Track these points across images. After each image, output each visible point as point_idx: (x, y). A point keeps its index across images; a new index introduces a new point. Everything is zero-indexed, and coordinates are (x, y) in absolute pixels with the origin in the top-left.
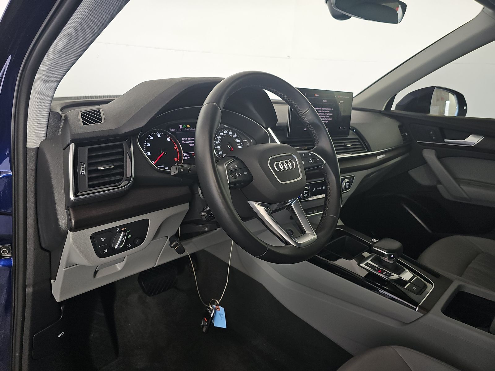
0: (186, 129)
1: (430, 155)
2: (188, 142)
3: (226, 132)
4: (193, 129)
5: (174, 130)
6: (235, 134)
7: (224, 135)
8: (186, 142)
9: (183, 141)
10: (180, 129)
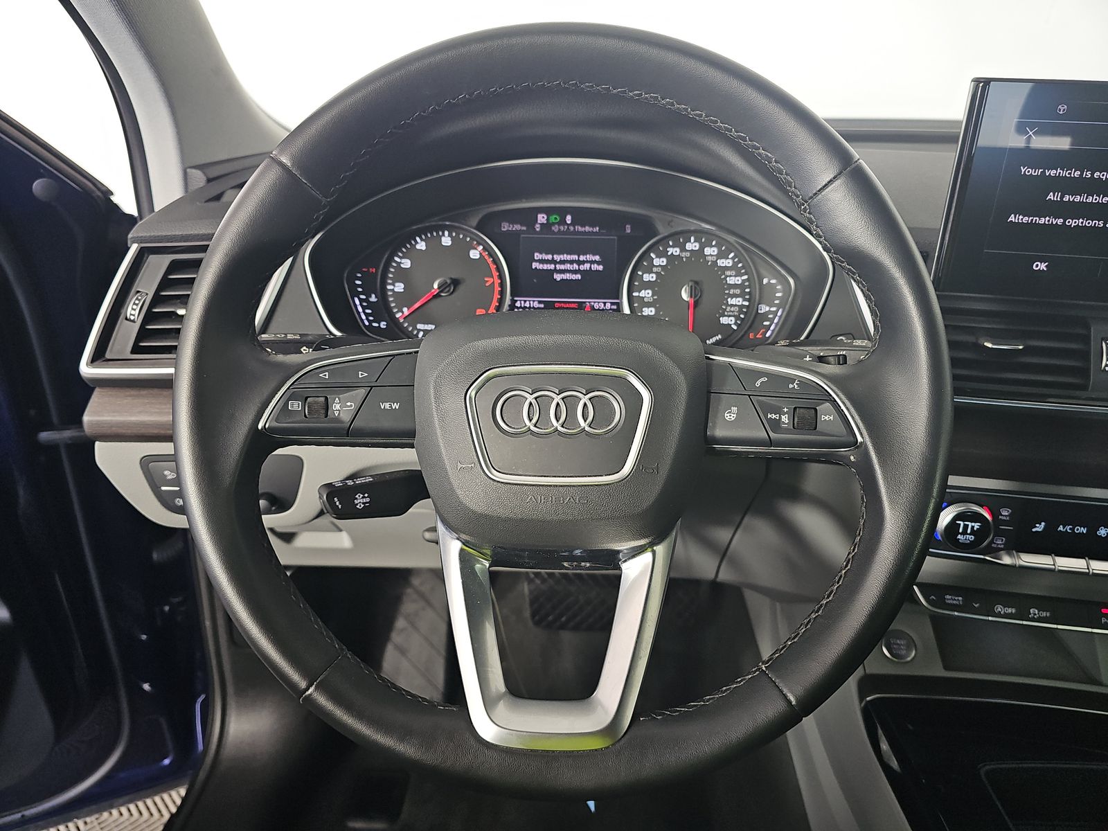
0: (555, 228)
2: (552, 267)
3: (692, 245)
4: (583, 229)
5: (517, 227)
6: (732, 255)
7: (683, 254)
8: (546, 267)
9: (536, 261)
10: (538, 226)
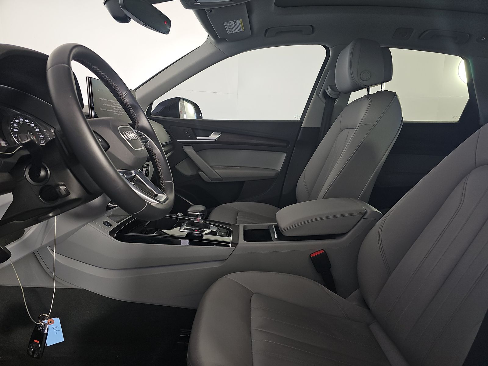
1: (189, 150)
3: (21, 119)
6: (33, 123)
7: (21, 122)
